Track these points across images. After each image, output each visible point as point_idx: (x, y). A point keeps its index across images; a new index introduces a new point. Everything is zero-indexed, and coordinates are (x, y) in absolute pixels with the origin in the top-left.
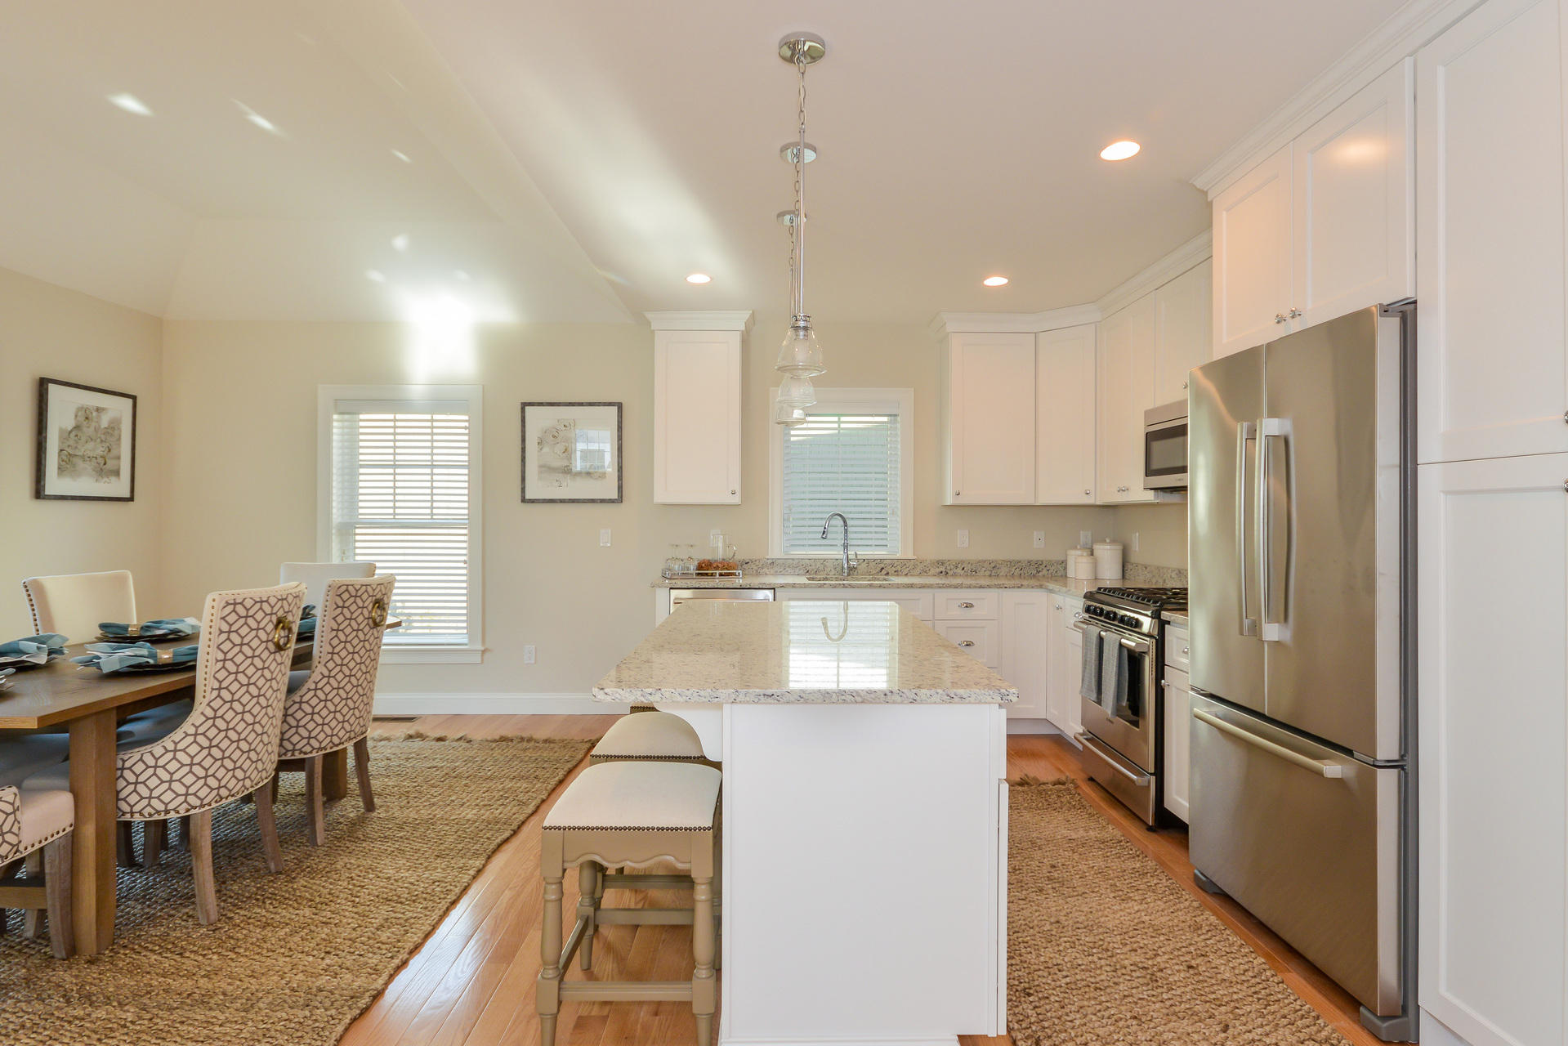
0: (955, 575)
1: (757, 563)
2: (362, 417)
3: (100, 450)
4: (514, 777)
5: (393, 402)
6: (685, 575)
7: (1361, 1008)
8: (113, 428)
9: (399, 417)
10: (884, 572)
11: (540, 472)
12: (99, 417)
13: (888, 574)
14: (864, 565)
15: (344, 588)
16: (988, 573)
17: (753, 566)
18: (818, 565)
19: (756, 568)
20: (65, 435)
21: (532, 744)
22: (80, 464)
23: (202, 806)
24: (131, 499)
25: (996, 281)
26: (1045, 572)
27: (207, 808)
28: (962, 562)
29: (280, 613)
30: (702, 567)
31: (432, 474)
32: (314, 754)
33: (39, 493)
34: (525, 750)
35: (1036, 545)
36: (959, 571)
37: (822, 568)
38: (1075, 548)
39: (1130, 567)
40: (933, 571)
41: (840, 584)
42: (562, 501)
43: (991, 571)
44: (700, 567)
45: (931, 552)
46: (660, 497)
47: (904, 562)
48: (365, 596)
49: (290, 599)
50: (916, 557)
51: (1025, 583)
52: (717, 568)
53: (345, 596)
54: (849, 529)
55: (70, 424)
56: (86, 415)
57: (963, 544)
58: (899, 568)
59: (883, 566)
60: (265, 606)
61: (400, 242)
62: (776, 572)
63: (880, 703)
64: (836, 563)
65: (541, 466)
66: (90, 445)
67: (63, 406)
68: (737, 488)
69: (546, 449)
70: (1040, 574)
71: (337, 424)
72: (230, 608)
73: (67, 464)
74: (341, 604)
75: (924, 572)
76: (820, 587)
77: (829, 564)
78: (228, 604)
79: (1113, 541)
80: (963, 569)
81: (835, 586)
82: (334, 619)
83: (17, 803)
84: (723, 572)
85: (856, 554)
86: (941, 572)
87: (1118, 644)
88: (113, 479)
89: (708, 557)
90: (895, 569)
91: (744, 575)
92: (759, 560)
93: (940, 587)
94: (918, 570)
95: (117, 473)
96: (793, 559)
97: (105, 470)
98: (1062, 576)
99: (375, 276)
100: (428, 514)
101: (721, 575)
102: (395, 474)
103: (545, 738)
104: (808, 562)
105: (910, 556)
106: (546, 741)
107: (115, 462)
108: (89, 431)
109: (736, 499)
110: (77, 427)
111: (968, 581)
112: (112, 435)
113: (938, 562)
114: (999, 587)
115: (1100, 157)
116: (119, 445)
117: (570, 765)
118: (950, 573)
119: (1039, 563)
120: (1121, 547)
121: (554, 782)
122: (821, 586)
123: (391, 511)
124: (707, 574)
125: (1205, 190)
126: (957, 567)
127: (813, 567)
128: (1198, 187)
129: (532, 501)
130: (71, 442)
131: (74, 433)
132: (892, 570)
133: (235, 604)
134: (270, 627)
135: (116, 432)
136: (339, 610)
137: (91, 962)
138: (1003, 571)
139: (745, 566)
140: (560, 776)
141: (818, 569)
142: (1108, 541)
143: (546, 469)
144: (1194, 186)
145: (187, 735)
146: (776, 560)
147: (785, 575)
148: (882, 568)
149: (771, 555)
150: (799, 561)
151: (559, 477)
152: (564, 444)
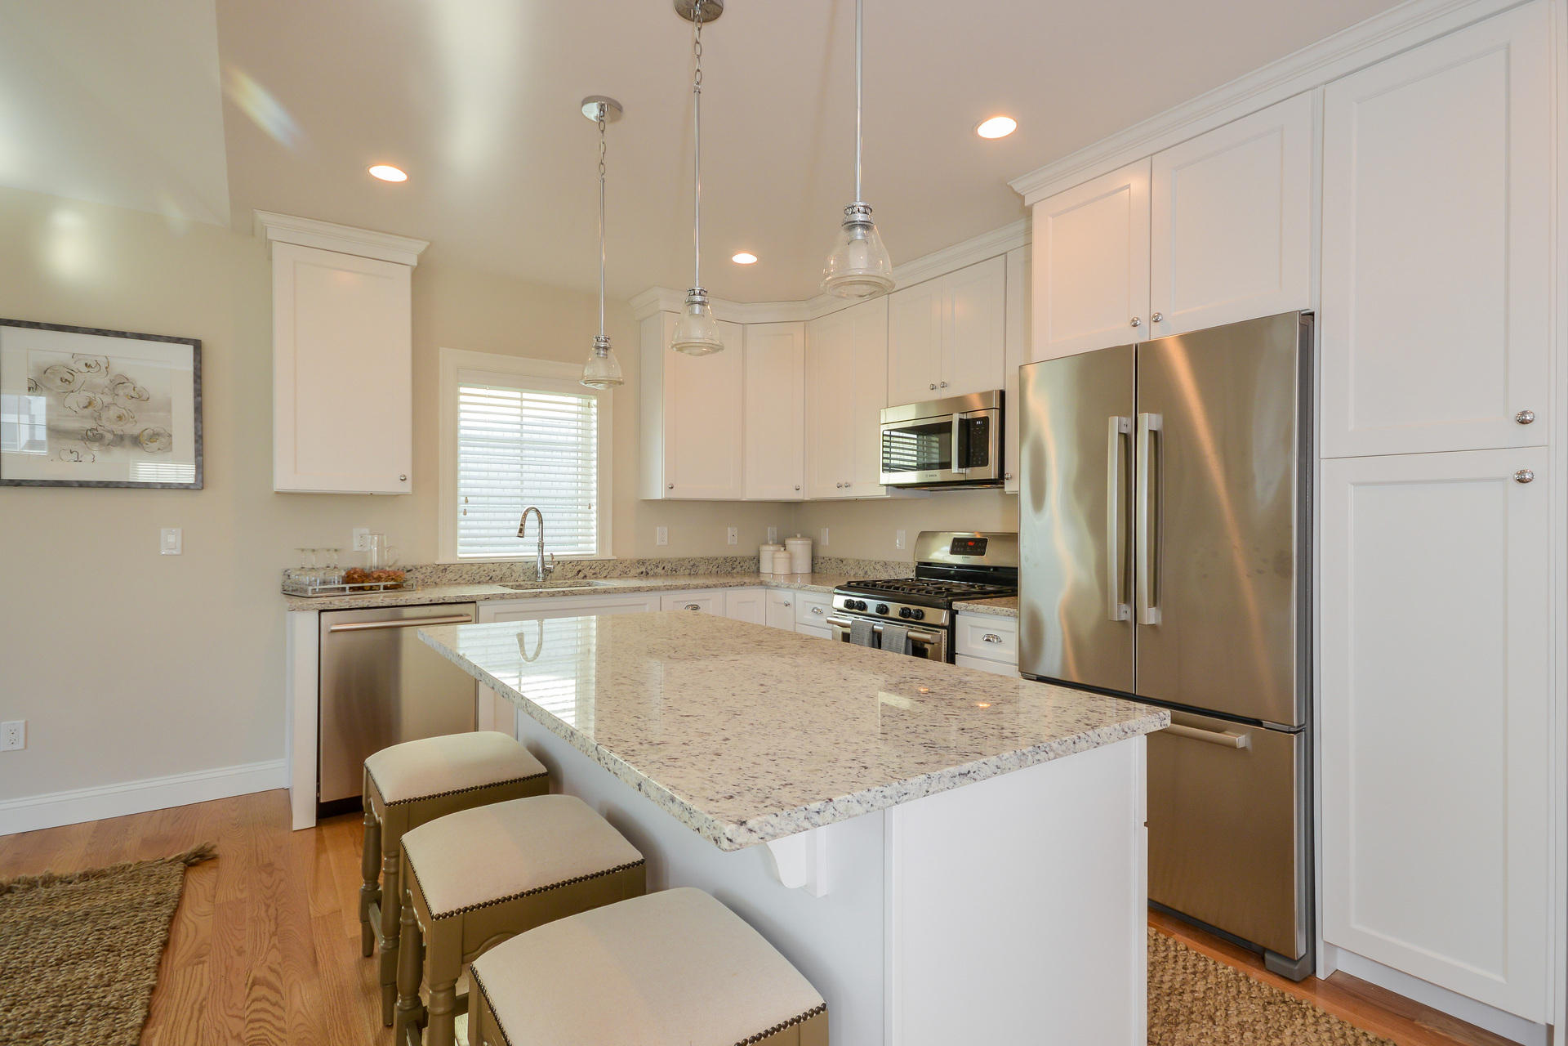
0: (655, 576)
1: (423, 570)
4: (60, 961)
6: (329, 591)
7: (1268, 956)
10: (581, 575)
13: (585, 577)
14: (559, 568)
16: (687, 572)
17: (417, 574)
18: (504, 569)
19: (422, 577)
21: (58, 888)
25: (744, 258)
26: (739, 569)
28: (663, 561)
30: (353, 578)
34: (50, 902)
35: (731, 541)
36: (659, 570)
37: (508, 574)
38: (766, 543)
39: (820, 561)
40: (633, 572)
42: (82, 485)
43: (691, 570)
44: (349, 578)
45: (631, 552)
46: (285, 480)
47: (603, 563)
50: (615, 558)
51: (747, 580)
54: (545, 524)
57: (663, 542)
58: (597, 570)
59: (579, 568)
64: (526, 567)
68: (409, 474)
70: (735, 571)
75: (624, 574)
77: (518, 569)
79: (803, 537)
80: (664, 568)
81: (553, 595)
84: (388, 584)
85: (552, 555)
86: (642, 573)
87: (905, 637)
89: (356, 564)
90: (593, 572)
92: (427, 565)
93: (668, 589)
94: (617, 572)
96: (472, 564)
98: (753, 572)
103: (80, 871)
104: (491, 567)
105: (609, 555)
106: (85, 877)
109: (406, 488)
111: (669, 582)
113: (638, 562)
114: (724, 585)
115: (977, 133)
117: (166, 910)
118: (651, 573)
119: (734, 560)
120: (810, 542)
121: (153, 948)
122: (536, 596)
124: (362, 588)
125: (1022, 194)
126: (657, 567)
127: (497, 573)
128: (1016, 189)
132: (589, 573)
138: (702, 569)
140: (161, 935)
141: (504, 575)
142: (799, 536)
143: (48, 431)
144: (1011, 187)
146: (450, 565)
147: (459, 583)
148: (580, 571)
149: (443, 559)
150: (481, 565)
151: (78, 446)
152: (86, 393)
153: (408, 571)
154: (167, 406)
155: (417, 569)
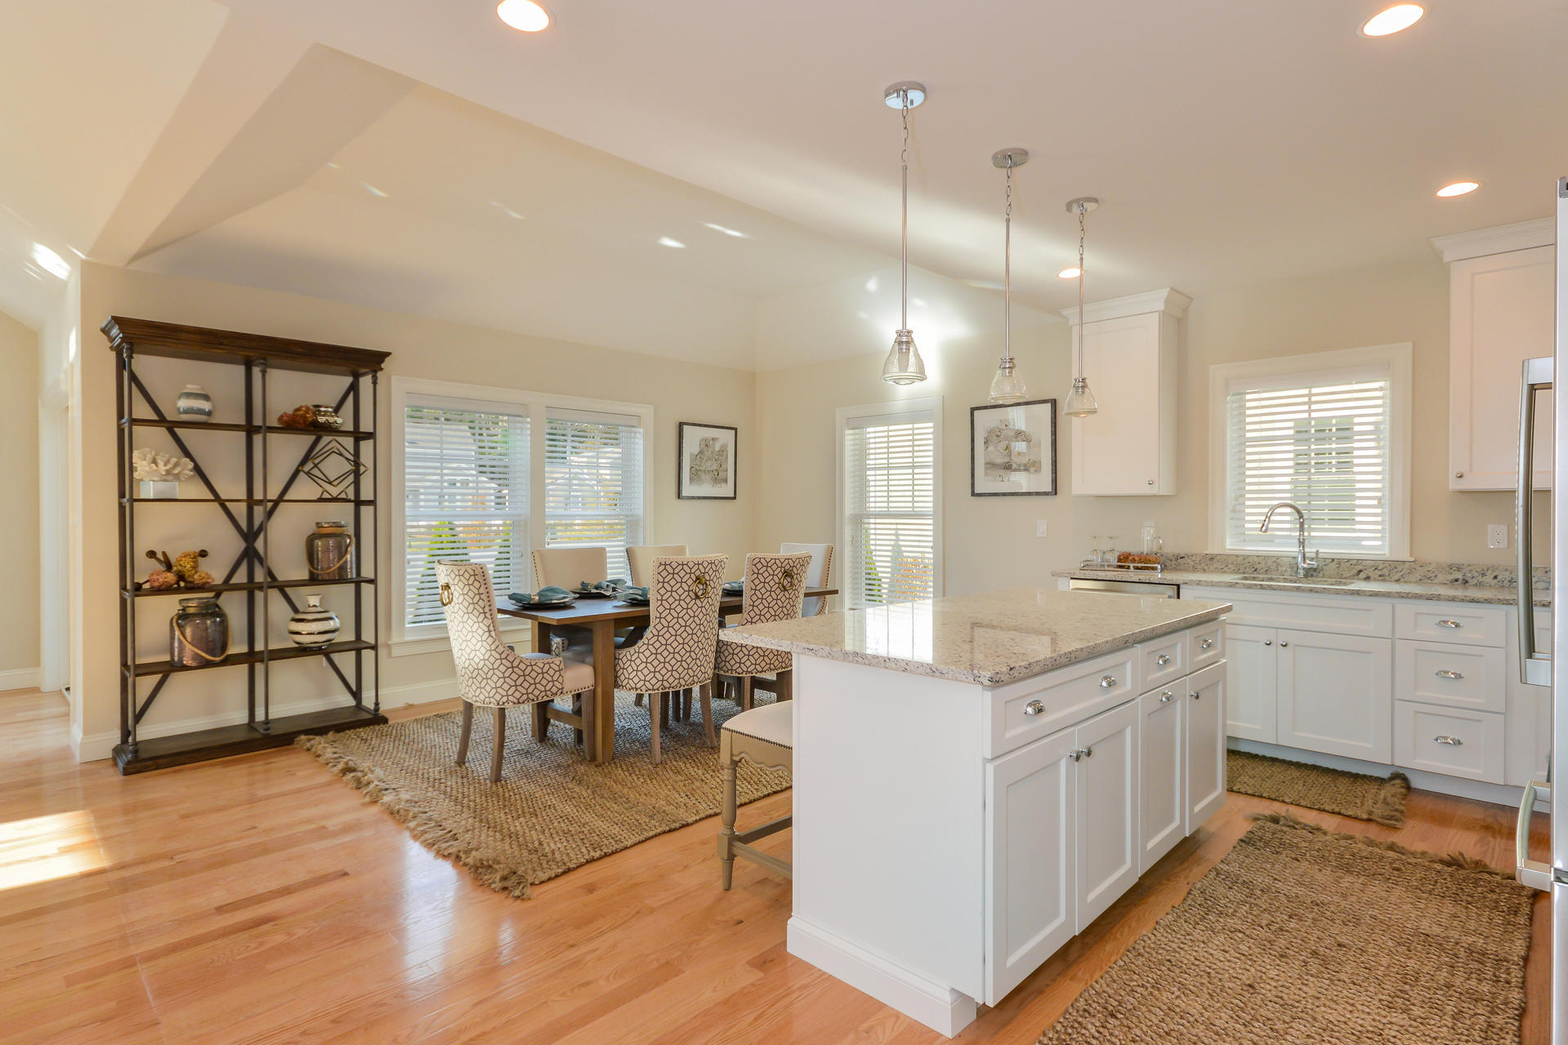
0: (1479, 585)
1: (1194, 558)
2: (868, 430)
3: (715, 467)
5: (885, 418)
6: (1102, 567)
8: (723, 451)
9: (891, 428)
10: (1362, 575)
11: (986, 469)
12: (714, 444)
13: (1369, 578)
14: (1334, 565)
15: (757, 560)
17: (1189, 561)
18: (1270, 562)
19: (1193, 563)
20: (694, 457)
22: (703, 476)
23: (654, 690)
24: (734, 498)
25: (1457, 189)
27: (657, 691)
28: (1494, 568)
29: (698, 573)
31: (913, 474)
32: (744, 675)
33: (679, 496)
40: (1441, 578)
41: (1256, 585)
42: (1004, 494)
44: (1120, 559)
45: (1439, 550)
46: (1080, 488)
47: (1395, 564)
48: (774, 567)
49: (705, 564)
50: (1413, 559)
52: (1134, 561)
53: (759, 566)
55: (696, 450)
56: (706, 443)
58: (1386, 572)
59: (1359, 567)
60: (685, 567)
61: (872, 285)
62: (1216, 568)
63: (881, 667)
65: (986, 464)
66: (709, 463)
67: (693, 438)
69: (991, 448)
71: (849, 436)
72: (662, 567)
73: (695, 476)
74: (756, 571)
75: (1427, 579)
76: (1231, 586)
78: (661, 564)
82: (752, 581)
83: (562, 666)
84: (1140, 565)
85: (1317, 552)
86: (1457, 580)
88: (723, 485)
90: (1380, 573)
91: (1162, 570)
92: (1196, 554)
93: (1403, 597)
94: (1417, 576)
95: (726, 481)
96: (1237, 556)
97: (719, 479)
99: (863, 315)
100: (910, 507)
101: (1137, 568)
102: (888, 475)
104: (1256, 559)
105: (1404, 555)
107: (724, 473)
108: (708, 454)
109: (1156, 490)
110: (701, 452)
112: (722, 456)
113: (1450, 567)
114: (1507, 603)
116: (727, 462)
123: (886, 505)
127: (1262, 565)
129: (980, 495)
130: (698, 462)
131: (698, 457)
133: (665, 565)
134: (690, 582)
135: (725, 453)
136: (756, 575)
137: (597, 766)
139: (1180, 561)
143: (991, 465)
145: (644, 644)
146: (1217, 555)
147: (1225, 572)
148: (1360, 571)
149: (1211, 550)
150: (1245, 557)
151: (1002, 472)
152: (1005, 442)
153: (1182, 558)
154: (1039, 445)
155: (1188, 556)
